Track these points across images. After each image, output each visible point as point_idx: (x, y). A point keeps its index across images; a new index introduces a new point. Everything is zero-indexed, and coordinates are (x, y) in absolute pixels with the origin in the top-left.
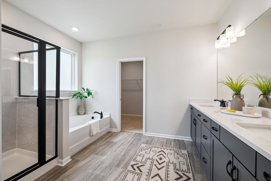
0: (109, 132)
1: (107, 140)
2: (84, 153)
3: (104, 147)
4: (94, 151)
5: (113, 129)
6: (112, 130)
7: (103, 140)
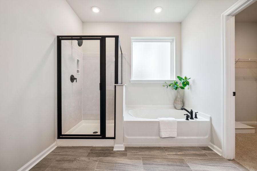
0: (206, 148)
1: (183, 158)
2: (139, 152)
3: (166, 163)
4: (149, 158)
5: (215, 146)
6: (213, 147)
7: (179, 153)
